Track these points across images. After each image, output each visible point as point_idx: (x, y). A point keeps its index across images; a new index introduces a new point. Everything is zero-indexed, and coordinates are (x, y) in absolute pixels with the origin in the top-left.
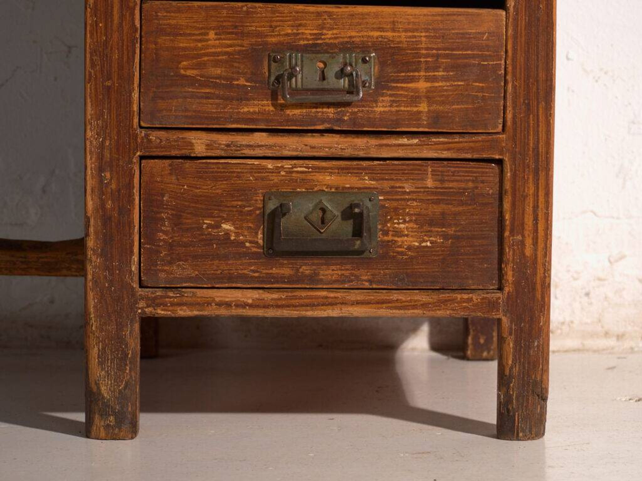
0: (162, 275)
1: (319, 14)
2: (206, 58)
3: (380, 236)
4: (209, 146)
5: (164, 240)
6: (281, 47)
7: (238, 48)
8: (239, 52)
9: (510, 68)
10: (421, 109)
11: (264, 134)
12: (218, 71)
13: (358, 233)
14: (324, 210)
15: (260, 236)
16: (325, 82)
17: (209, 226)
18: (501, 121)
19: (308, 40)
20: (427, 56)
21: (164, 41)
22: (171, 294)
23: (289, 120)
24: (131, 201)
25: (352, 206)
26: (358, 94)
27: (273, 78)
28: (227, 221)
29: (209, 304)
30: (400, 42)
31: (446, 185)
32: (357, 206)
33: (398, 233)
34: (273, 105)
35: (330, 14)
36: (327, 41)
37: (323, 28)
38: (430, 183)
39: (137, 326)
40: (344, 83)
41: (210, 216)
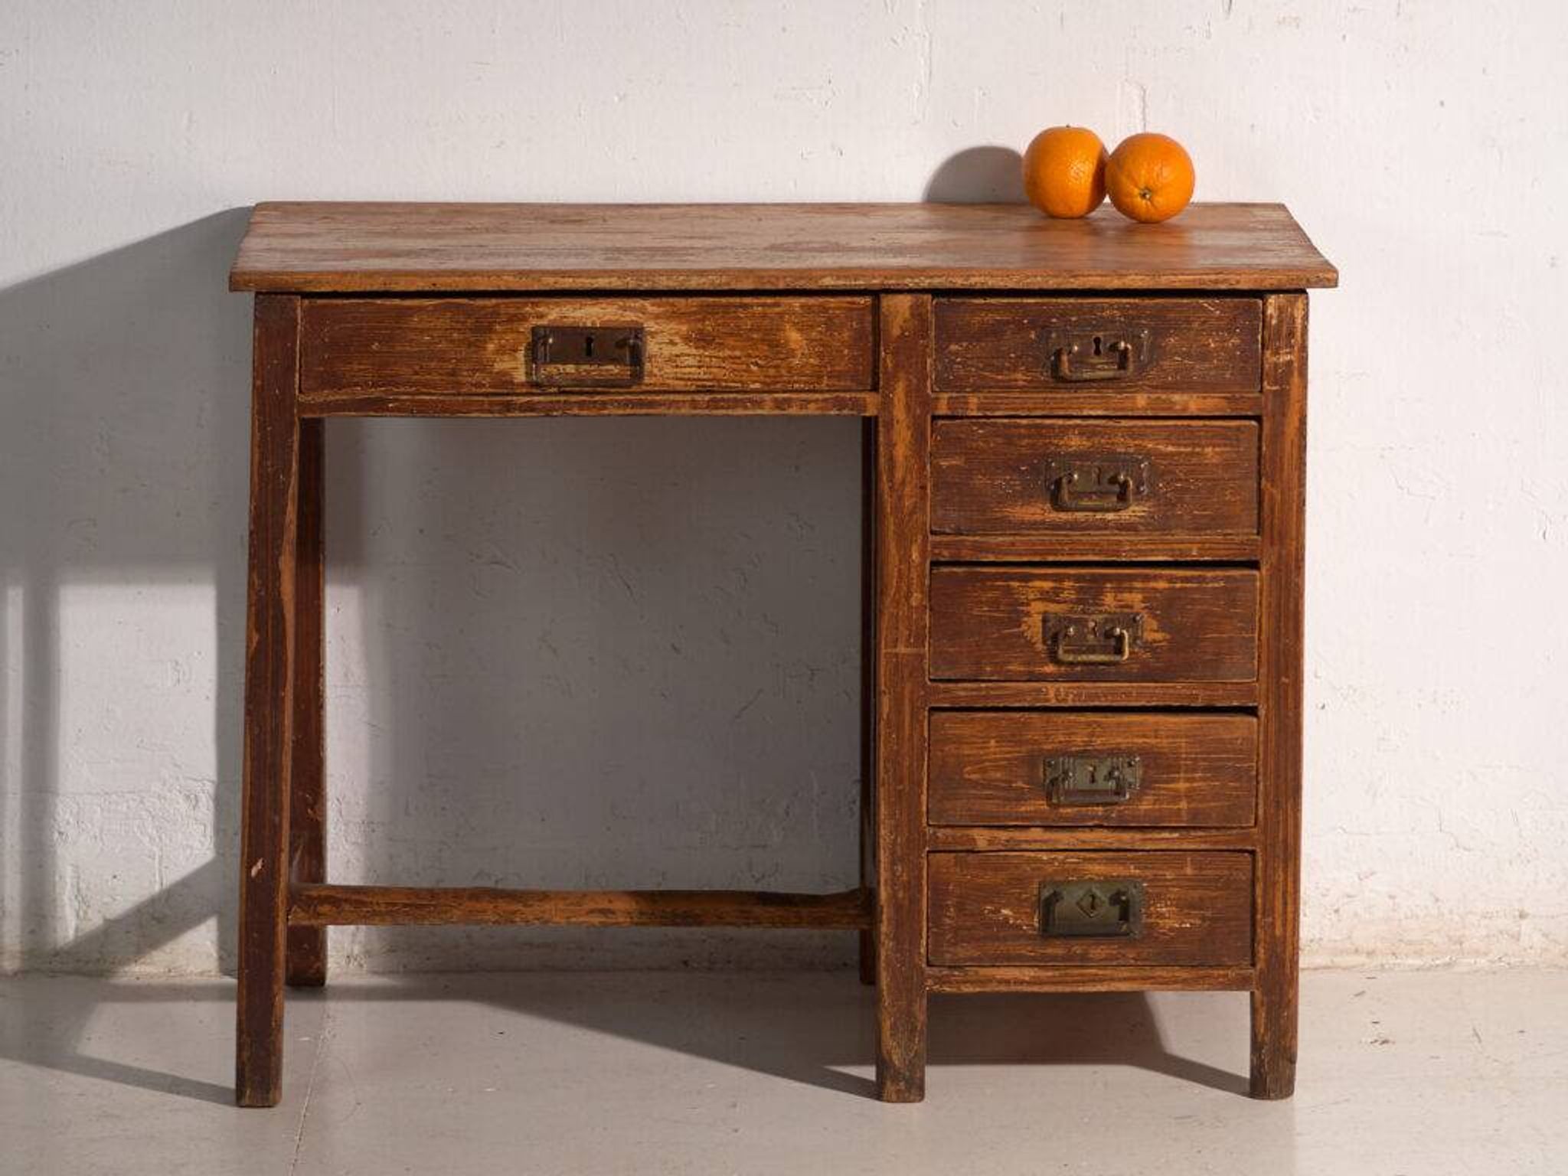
0: (948, 956)
1: (1089, 724)
2: (987, 764)
3: (1144, 920)
4: (990, 842)
5: (949, 925)
6: (1055, 753)
7: (1016, 755)
8: (1016, 759)
9: (1261, 770)
10: (1181, 807)
11: (1038, 829)
12: (999, 775)
13: (1124, 916)
14: (1093, 897)
15: (1036, 920)
16: (1095, 784)
17: (991, 911)
18: (1253, 816)
19: (1079, 746)
20: (1186, 759)
21: (950, 748)
22: (956, 973)
23: (1062, 818)
24: (920, 891)
25: (1119, 893)
26: (1125, 796)
27: (1048, 781)
28: (1005, 906)
29: (990, 981)
30: (1163, 748)
31: (1204, 873)
32: (1124, 894)
33: (1161, 916)
34: (1048, 805)
35: (1099, 724)
36: (1097, 747)
37: (1093, 736)
38: (1189, 871)
39: (925, 1001)
40: (1112, 784)
41: (992, 903)
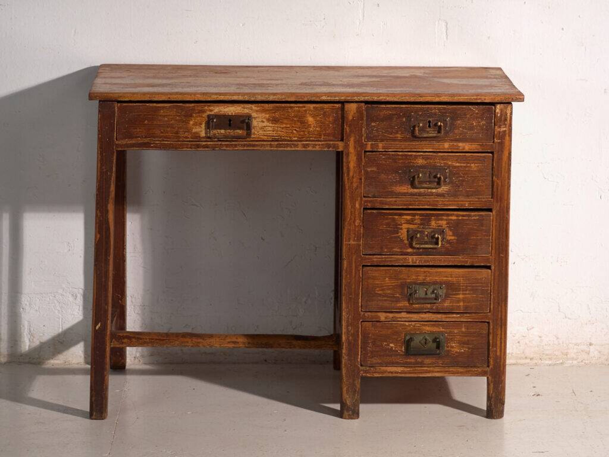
0: (369, 362)
1: (425, 272)
2: (385, 287)
3: (446, 348)
4: (386, 318)
5: (369, 350)
6: (411, 283)
8: (397, 285)
9: (492, 290)
10: (460, 304)
11: (405, 313)
12: (389, 292)
13: (438, 347)
14: (426, 340)
15: (403, 348)
16: (427, 295)
17: (386, 345)
18: (489, 308)
19: (421, 281)
20: (463, 286)
21: (370, 281)
22: (372, 369)
23: (414, 308)
24: (358, 337)
25: (436, 338)
26: (439, 300)
27: (408, 294)
28: (391, 343)
29: (385, 372)
30: (453, 282)
31: (469, 330)
32: (438, 338)
33: (452, 347)
34: (408, 303)
35: (429, 272)
36: (428, 281)
37: (426, 277)
38: (463, 329)
39: (360, 380)
40: (433, 296)
41: (386, 341)
